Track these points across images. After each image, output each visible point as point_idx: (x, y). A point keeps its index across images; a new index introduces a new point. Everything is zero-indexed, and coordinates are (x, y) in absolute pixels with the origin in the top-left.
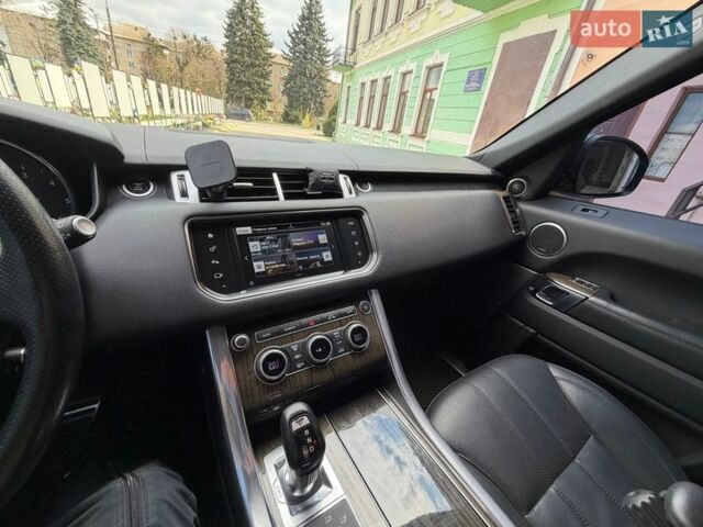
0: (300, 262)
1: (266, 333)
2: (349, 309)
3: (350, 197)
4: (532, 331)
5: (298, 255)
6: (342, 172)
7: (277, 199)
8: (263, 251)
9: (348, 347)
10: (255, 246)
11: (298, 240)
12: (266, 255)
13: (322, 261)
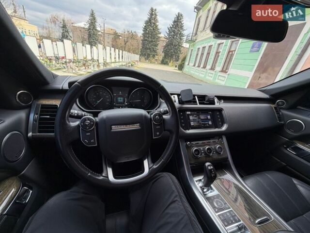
0: (203, 124)
1: (194, 143)
2: (217, 140)
3: (218, 105)
4: (284, 164)
5: (202, 122)
6: (215, 96)
7: (197, 104)
8: (193, 119)
9: (217, 152)
10: (191, 118)
11: (202, 117)
12: (194, 121)
13: (209, 124)
